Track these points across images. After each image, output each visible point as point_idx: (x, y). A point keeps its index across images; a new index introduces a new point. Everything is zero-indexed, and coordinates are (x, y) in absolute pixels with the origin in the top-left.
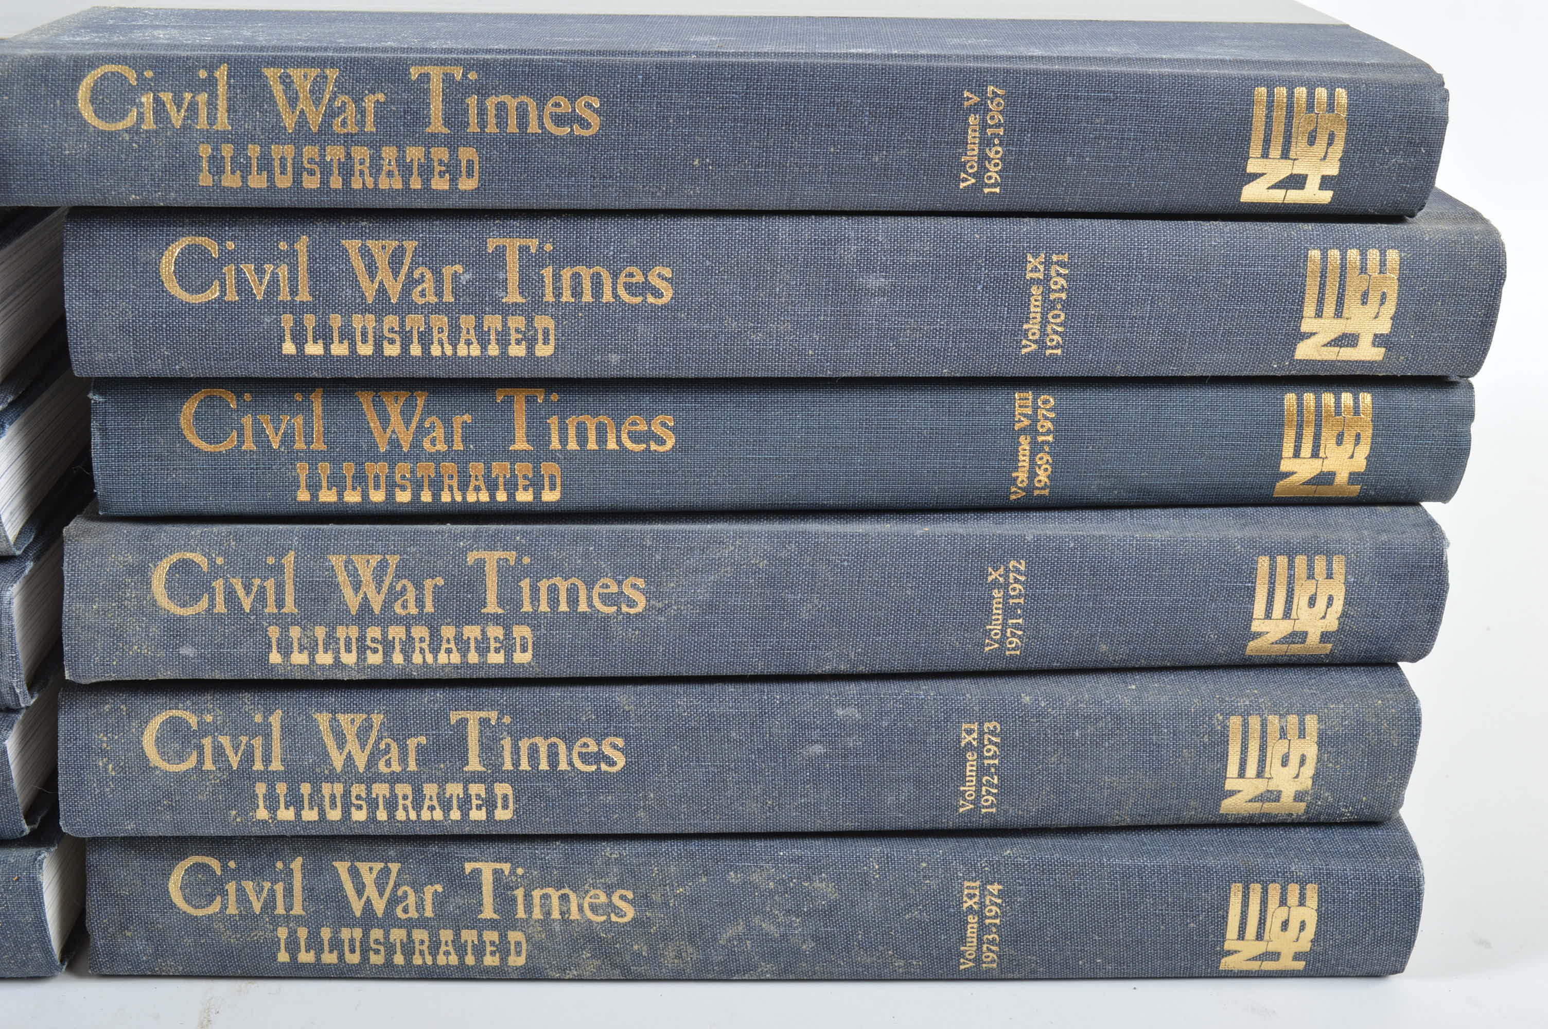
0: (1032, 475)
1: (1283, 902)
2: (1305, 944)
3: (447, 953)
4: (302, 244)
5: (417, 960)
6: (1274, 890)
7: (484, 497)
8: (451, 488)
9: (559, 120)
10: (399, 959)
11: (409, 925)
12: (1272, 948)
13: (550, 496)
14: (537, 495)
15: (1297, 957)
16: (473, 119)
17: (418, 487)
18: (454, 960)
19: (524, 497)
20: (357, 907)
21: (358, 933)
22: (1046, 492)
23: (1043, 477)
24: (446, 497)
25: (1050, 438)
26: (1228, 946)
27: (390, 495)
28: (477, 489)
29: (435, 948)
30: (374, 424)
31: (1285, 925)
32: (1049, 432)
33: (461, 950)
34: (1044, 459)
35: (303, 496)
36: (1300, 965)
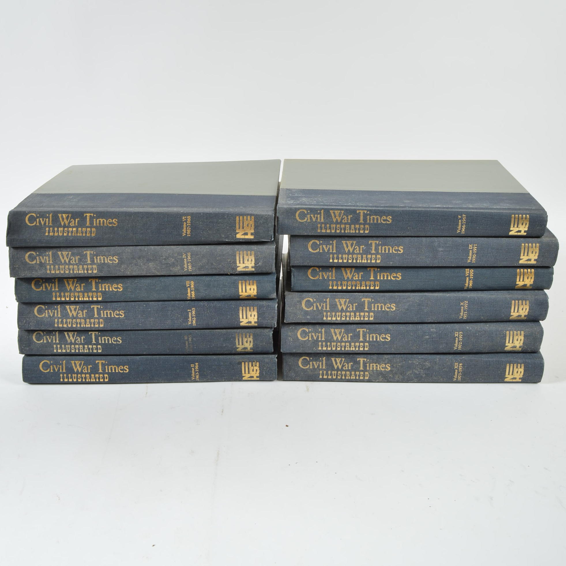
0: (469, 284)
1: (517, 367)
2: (521, 376)
3: (353, 376)
4: (335, 242)
5: (347, 378)
6: (515, 365)
7: (365, 288)
8: (358, 286)
9: (384, 220)
10: (343, 378)
11: (346, 371)
12: (515, 377)
13: (377, 288)
14: (375, 288)
15: (520, 379)
16: (368, 220)
17: (352, 286)
18: (354, 378)
19: (372, 288)
20: (336, 367)
21: (336, 372)
22: (471, 288)
23: (471, 285)
24: (357, 288)
25: (472, 278)
26: (506, 376)
27: (347, 288)
28: (363, 287)
29: (351, 375)
30: (345, 274)
31: (517, 372)
32: (472, 277)
33: (356, 376)
34: (471, 282)
35: (330, 288)
36: (520, 380)
